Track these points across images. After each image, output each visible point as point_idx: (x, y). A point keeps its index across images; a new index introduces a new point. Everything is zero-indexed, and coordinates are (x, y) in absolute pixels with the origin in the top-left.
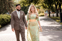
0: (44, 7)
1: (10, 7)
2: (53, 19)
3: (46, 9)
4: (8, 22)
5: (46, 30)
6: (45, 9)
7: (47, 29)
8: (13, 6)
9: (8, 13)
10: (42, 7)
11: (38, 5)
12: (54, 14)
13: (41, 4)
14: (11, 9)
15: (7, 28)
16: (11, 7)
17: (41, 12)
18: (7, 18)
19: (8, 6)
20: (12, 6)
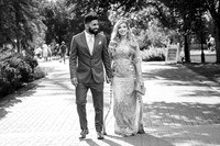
0: (166, 23)
1: (20, 19)
2: (202, 74)
3: (172, 32)
4: (12, 84)
5: (173, 120)
6: (166, 32)
7: (177, 117)
8: (32, 17)
9: (10, 46)
10: (156, 21)
11: (141, 12)
12: (206, 52)
13: (153, 9)
14: (26, 29)
15: (7, 109)
16: (24, 21)
17: (149, 43)
18: (8, 68)
19: (13, 14)
20: (28, 15)
